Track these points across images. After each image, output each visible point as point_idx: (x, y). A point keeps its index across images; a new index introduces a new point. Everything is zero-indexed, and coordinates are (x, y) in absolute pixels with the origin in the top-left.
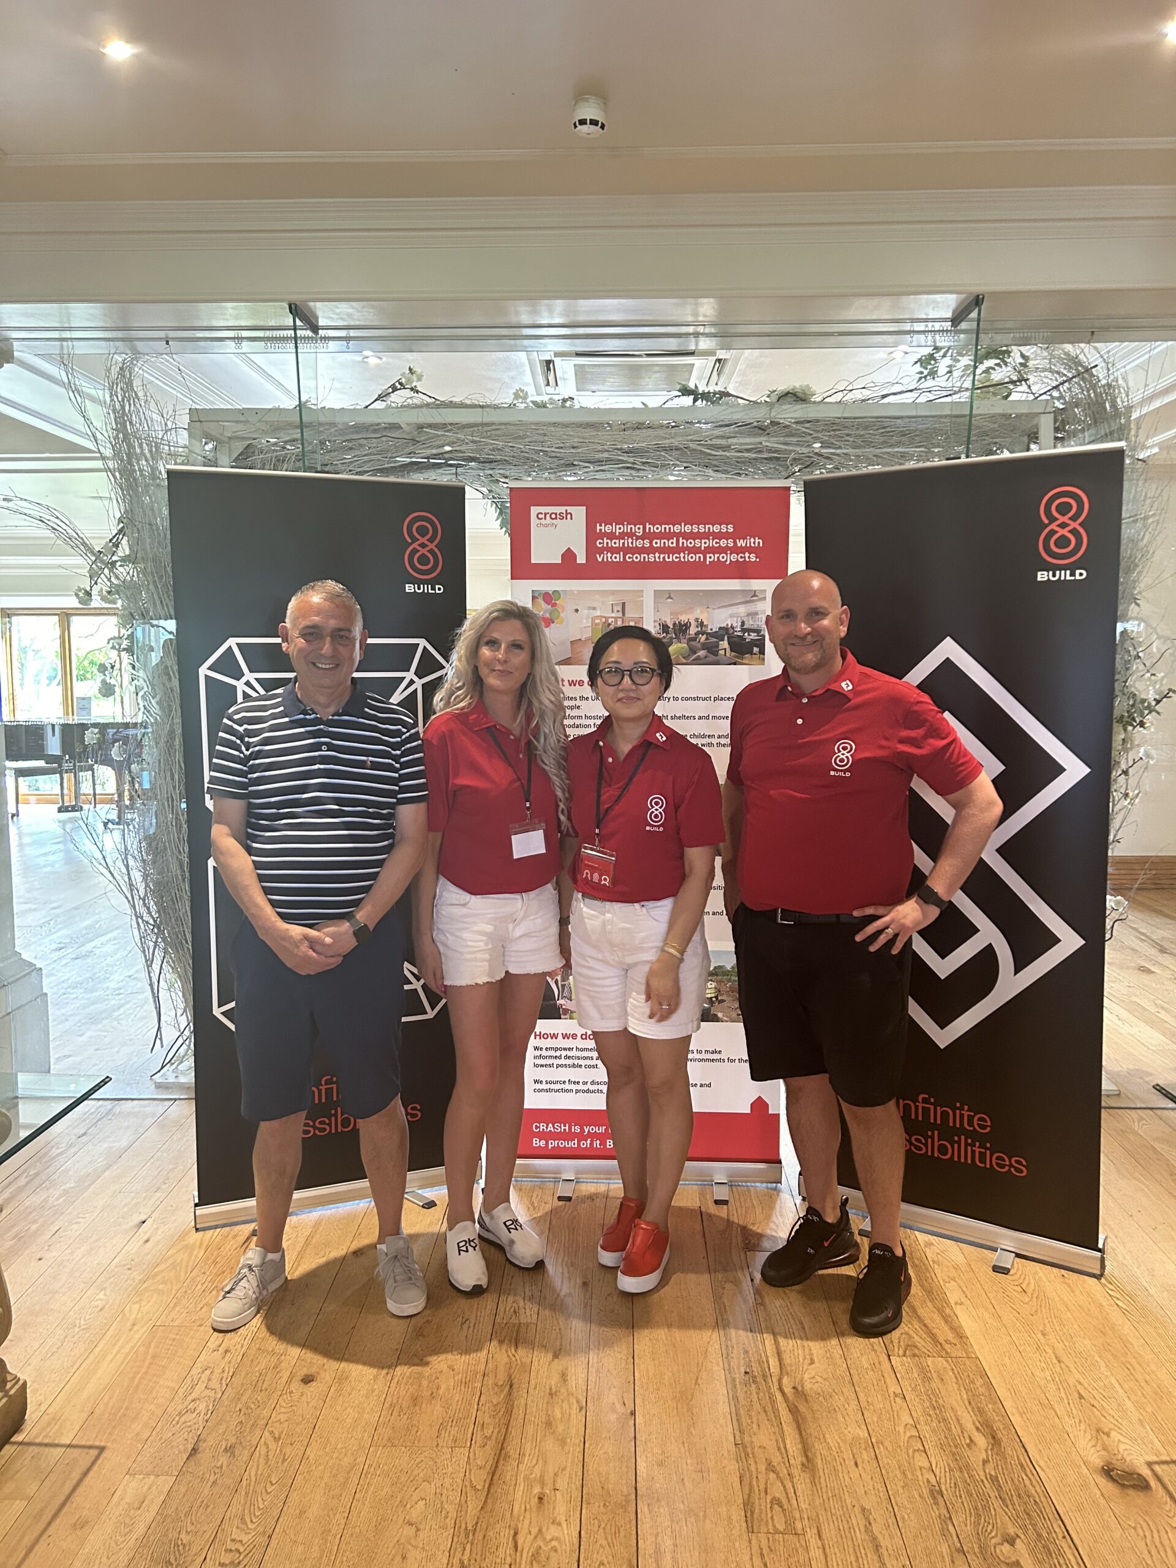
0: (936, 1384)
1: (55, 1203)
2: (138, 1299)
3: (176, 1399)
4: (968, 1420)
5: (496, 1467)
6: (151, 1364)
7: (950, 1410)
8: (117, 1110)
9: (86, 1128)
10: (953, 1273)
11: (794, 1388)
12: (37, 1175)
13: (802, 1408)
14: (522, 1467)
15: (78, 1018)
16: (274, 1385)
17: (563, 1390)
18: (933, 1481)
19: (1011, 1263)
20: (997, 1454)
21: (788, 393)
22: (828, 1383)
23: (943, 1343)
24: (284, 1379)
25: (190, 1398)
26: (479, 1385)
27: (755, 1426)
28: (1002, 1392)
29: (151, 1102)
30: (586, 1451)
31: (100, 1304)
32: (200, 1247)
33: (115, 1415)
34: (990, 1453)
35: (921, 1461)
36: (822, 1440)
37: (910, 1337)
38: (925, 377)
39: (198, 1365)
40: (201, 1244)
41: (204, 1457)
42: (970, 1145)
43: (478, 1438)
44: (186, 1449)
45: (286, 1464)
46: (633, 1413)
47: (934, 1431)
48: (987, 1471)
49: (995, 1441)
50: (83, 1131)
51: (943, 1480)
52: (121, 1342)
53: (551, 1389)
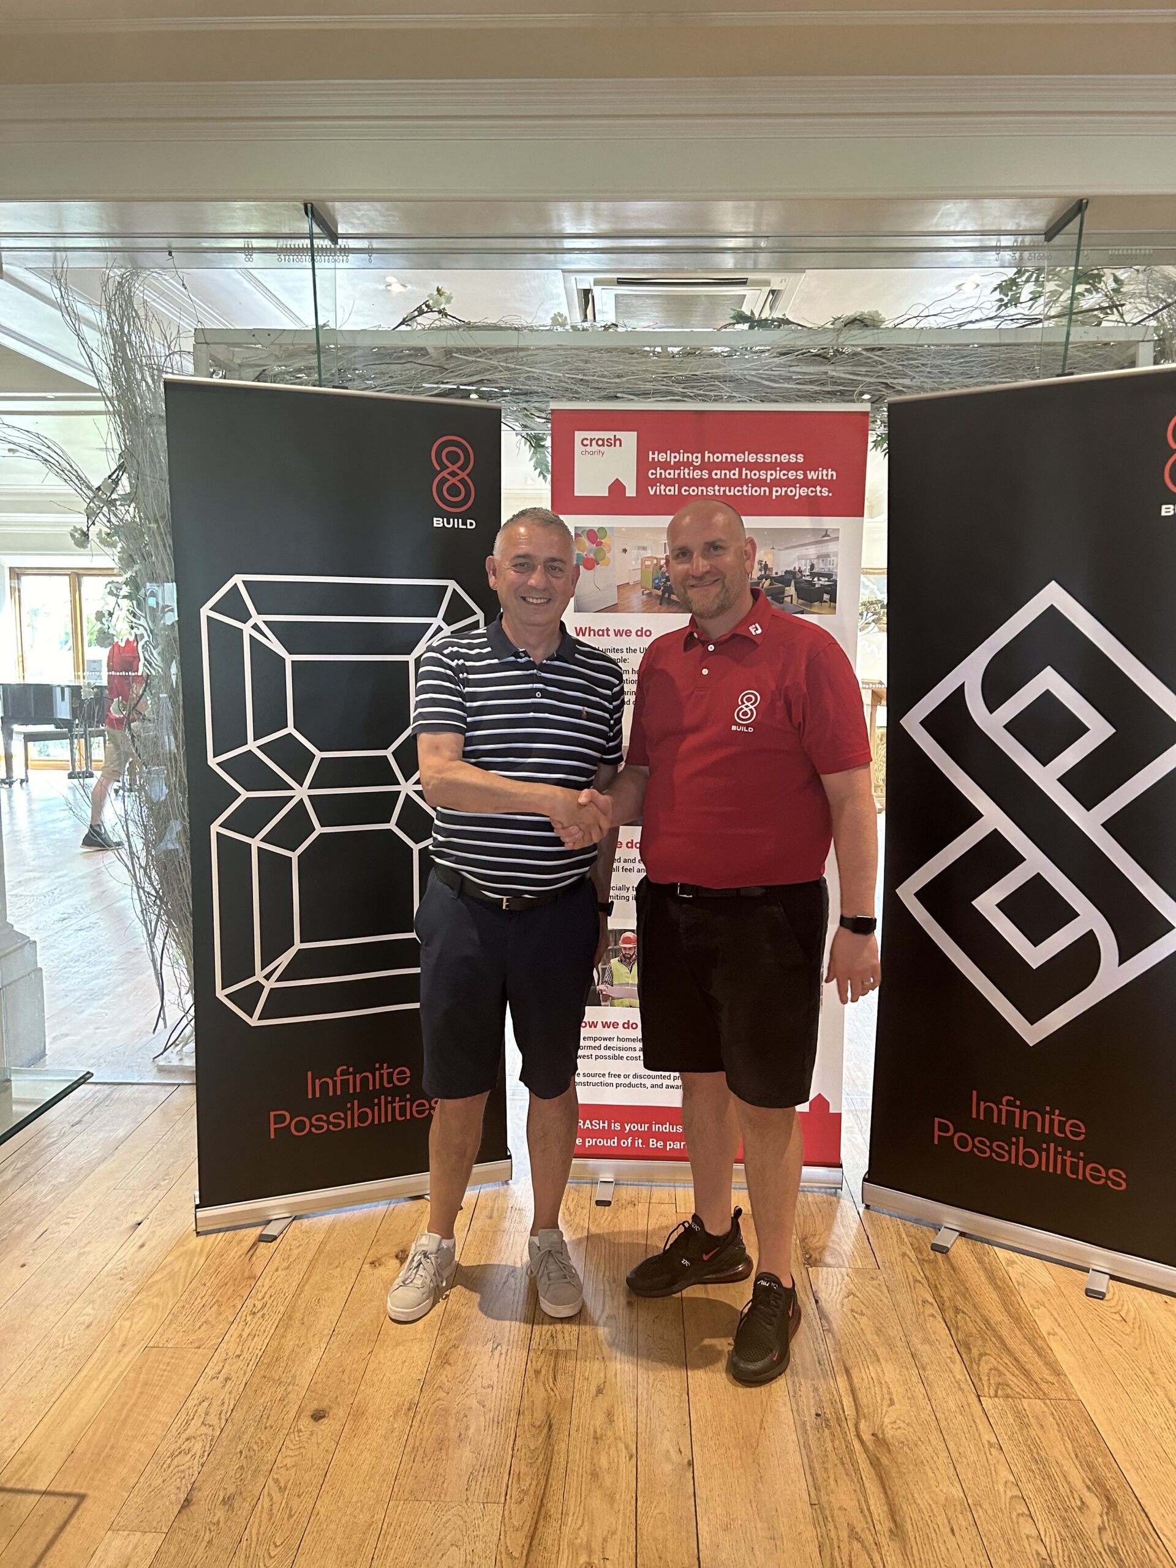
0: (1035, 1431)
1: (43, 1201)
2: (128, 1315)
3: (169, 1436)
4: (1077, 1476)
5: (536, 1528)
6: (141, 1393)
7: (1054, 1464)
8: (116, 1095)
9: (80, 1115)
10: (1040, 1296)
11: (873, 1435)
12: (25, 1167)
13: (885, 1460)
14: (566, 1530)
15: (78, 994)
16: (280, 1422)
17: (609, 1433)
18: (1044, 1555)
19: (1106, 1286)
20: (1114, 1520)
21: (855, 319)
22: (911, 1430)
23: (1039, 1381)
24: (292, 1415)
25: (184, 1436)
26: (514, 1425)
27: (832, 1481)
28: (1112, 1443)
29: (152, 1087)
30: (639, 1510)
31: (87, 1320)
32: (201, 1254)
33: (99, 1454)
34: (1105, 1518)
35: (1027, 1528)
36: (911, 1501)
37: (1000, 1374)
38: (1006, 304)
39: (195, 1395)
40: (202, 1250)
41: (199, 1509)
42: (1060, 1153)
43: (514, 1493)
44: (178, 1499)
45: (292, 1521)
46: (691, 1463)
47: (1039, 1490)
48: (1105, 1541)
49: (1110, 1504)
50: (78, 1119)
51: (1054, 1553)
52: (108, 1367)
53: (595, 1432)
